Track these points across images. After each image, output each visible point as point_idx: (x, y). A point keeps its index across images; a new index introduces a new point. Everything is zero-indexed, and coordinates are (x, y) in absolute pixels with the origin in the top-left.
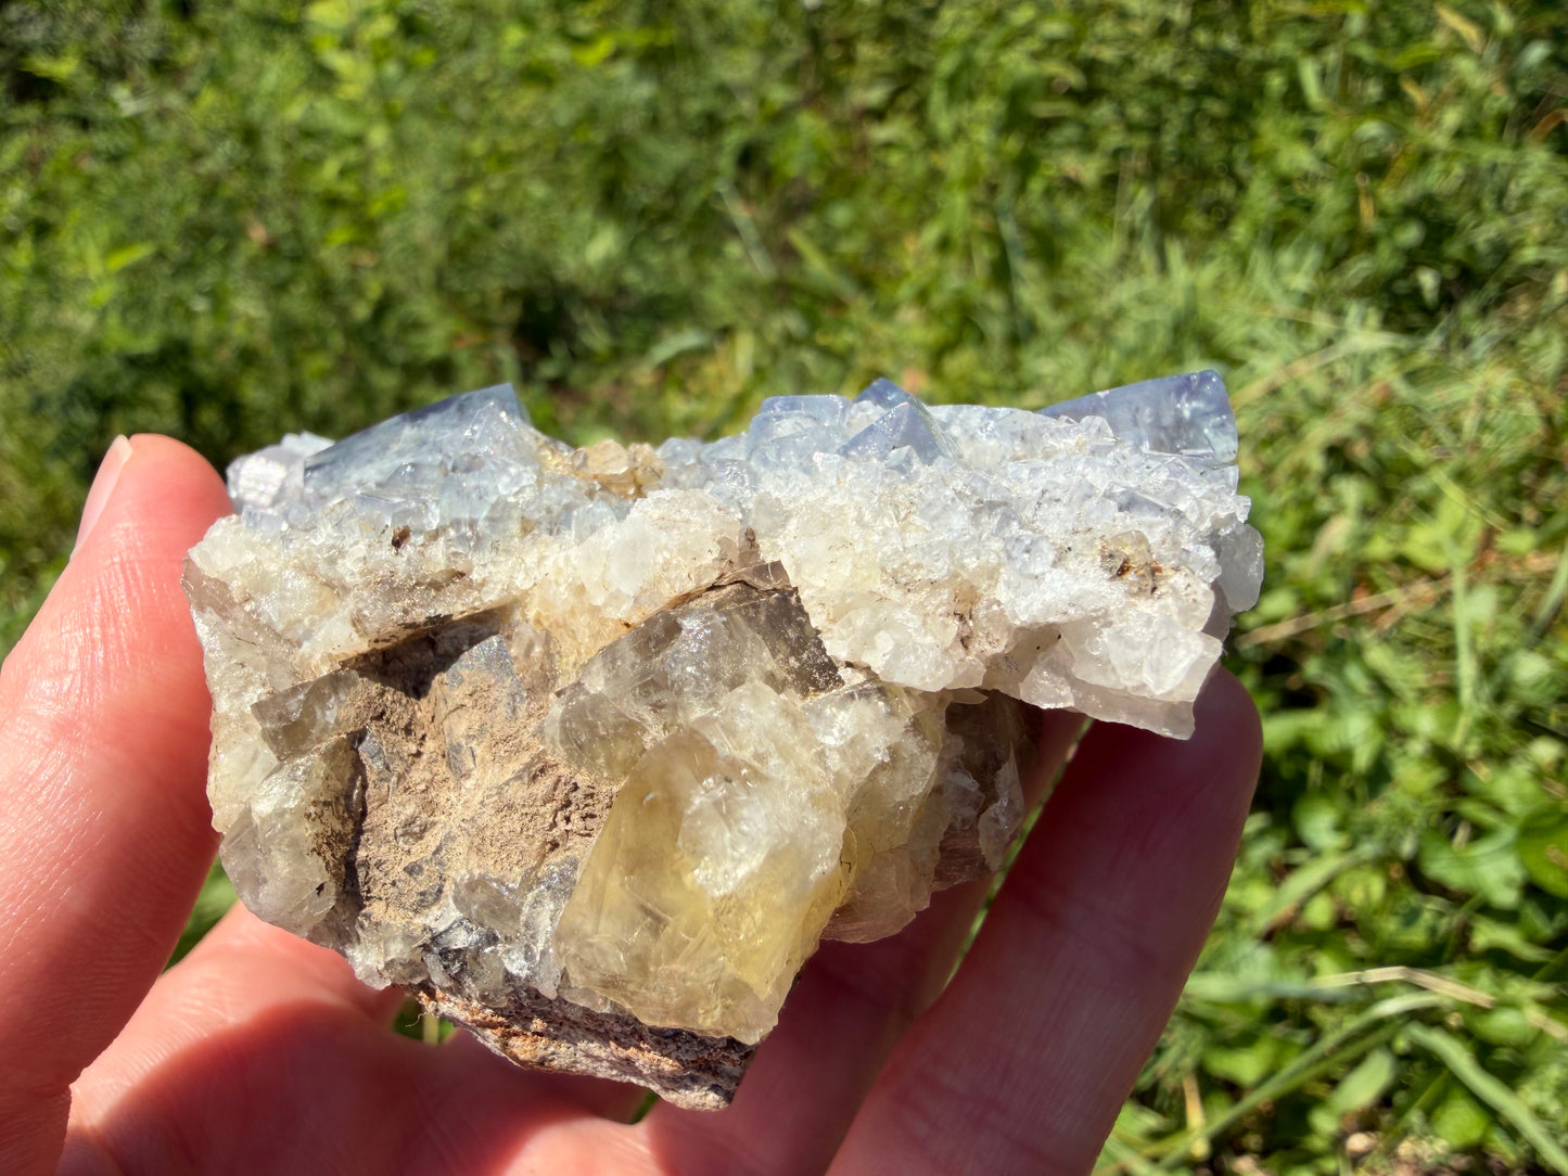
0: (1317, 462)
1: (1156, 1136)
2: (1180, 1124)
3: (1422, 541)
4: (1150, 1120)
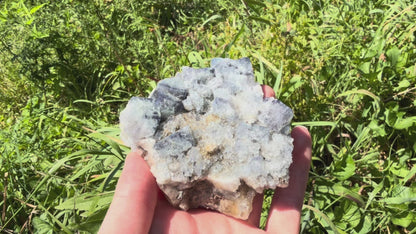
0: (412, 37)
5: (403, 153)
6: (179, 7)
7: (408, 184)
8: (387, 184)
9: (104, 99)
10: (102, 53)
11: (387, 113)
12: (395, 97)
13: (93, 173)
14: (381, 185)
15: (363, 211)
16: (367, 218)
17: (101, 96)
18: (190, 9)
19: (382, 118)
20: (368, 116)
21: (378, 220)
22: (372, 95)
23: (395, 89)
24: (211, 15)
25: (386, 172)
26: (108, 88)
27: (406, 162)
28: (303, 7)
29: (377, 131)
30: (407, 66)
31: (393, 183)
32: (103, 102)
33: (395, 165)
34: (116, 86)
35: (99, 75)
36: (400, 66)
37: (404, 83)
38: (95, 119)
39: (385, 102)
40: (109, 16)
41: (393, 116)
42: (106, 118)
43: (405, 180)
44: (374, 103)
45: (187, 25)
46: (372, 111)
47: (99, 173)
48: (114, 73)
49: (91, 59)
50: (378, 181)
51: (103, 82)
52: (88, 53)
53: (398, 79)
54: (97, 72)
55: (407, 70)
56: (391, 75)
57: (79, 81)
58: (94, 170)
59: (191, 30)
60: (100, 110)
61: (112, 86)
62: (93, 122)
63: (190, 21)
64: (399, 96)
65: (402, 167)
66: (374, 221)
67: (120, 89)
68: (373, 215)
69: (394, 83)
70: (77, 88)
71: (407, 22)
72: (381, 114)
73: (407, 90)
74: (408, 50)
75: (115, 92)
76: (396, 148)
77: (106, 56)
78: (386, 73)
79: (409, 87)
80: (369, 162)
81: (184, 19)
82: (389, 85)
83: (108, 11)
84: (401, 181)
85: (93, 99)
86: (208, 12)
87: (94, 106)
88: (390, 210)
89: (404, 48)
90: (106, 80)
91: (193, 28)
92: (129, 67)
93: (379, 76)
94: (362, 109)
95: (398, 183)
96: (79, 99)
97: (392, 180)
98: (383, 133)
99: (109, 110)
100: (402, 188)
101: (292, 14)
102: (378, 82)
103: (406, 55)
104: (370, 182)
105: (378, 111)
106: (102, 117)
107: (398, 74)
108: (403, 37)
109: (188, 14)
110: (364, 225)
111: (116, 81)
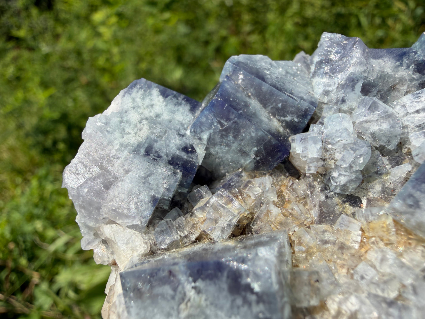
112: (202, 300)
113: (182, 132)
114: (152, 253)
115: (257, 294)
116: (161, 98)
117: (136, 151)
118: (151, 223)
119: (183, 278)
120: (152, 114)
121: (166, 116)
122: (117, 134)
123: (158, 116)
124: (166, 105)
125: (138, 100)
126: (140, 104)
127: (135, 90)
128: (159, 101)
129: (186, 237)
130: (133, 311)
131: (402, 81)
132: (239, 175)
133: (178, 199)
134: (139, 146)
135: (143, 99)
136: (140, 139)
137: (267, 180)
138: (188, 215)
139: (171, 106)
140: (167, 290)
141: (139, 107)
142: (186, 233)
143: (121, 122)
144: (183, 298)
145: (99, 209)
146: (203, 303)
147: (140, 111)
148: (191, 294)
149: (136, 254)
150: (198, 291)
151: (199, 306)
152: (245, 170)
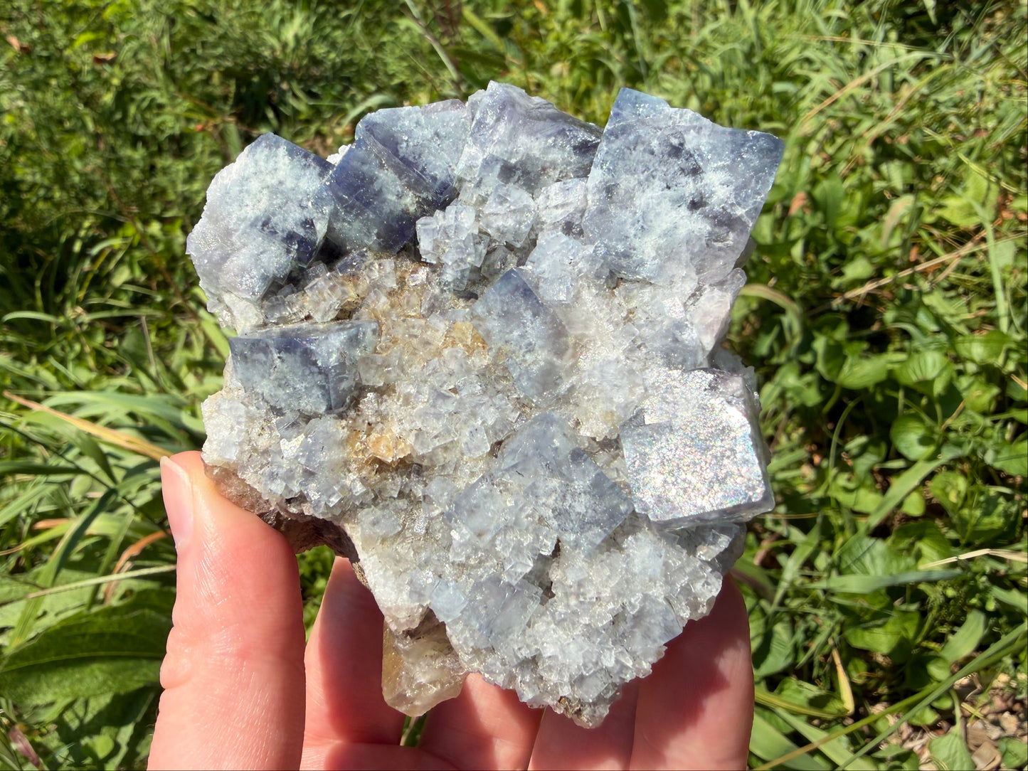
0: (868, 152)
1: (816, 702)
2: (833, 689)
3: (955, 209)
4: (812, 691)
5: (863, 449)
6: (290, 75)
7: (881, 532)
8: (829, 533)
9: (89, 309)
10: (88, 190)
11: (820, 344)
12: (837, 303)
13: (44, 516)
14: (814, 536)
15: (770, 609)
16: (780, 630)
17: (78, 303)
18: (317, 80)
19: (807, 358)
20: (772, 353)
21: (810, 634)
22: (780, 299)
23: (836, 283)
24: (369, 94)
25: (825, 501)
26: (99, 281)
27: (871, 471)
28: (600, 74)
29: (798, 392)
30: (862, 223)
31: (842, 528)
32: (87, 318)
33: (843, 480)
34: (121, 277)
35: (77, 247)
36: (845, 224)
37: (857, 269)
38: (63, 361)
39: (813, 317)
40: (108, 98)
41: (836, 354)
42: (91, 362)
43: (874, 521)
44: (786, 320)
45: (308, 122)
46: (781, 341)
47: (59, 514)
48: (116, 242)
49: (57, 205)
50: (805, 527)
51: (87, 265)
52: (49, 189)
53: (843, 257)
54: (71, 241)
55: (865, 234)
56: (825, 248)
57: (23, 262)
58: (43, 508)
59: (319, 133)
60: (77, 338)
61: (109, 276)
62: (56, 372)
63: (317, 112)
64: (847, 302)
65: (861, 485)
66: (800, 636)
67: (132, 282)
68: (794, 618)
69: (831, 266)
70: (15, 282)
71: (853, 114)
72: (806, 346)
73: (869, 287)
74: (862, 185)
75: (117, 293)
76: (845, 436)
77: (96, 198)
78: (814, 242)
79: (871, 279)
80: (781, 476)
81: (302, 105)
82: (820, 274)
83: (106, 83)
84: (863, 524)
85: (59, 310)
86: (363, 89)
87: (61, 330)
88: (843, 609)
89: (853, 180)
90: (94, 259)
91: (325, 129)
92: (155, 228)
93: (797, 251)
94: (756, 333)
95: (855, 530)
96: (20, 309)
97: (837, 521)
98: (812, 397)
99: (100, 338)
100: (868, 542)
101: (574, 92)
102: (792, 265)
103: (859, 196)
104: (782, 529)
105: (797, 341)
106: (80, 358)
107: (842, 247)
108: (845, 153)
109: (311, 95)
110: (775, 646)
111: (121, 262)
112: (284, 367)
113: (304, 203)
114: (265, 325)
115: (319, 368)
116: (287, 160)
117: (253, 225)
118: (265, 297)
119: (273, 350)
120: (275, 182)
121: (289, 184)
122: (235, 206)
123: (281, 183)
124: (292, 169)
125: (262, 163)
126: (263, 169)
127: (259, 149)
128: (284, 164)
129: (294, 314)
130: (240, 370)
131: (554, 165)
132: (362, 255)
133: (294, 274)
134: (257, 219)
135: (267, 161)
136: (258, 213)
137: (389, 264)
138: (300, 293)
139: (297, 171)
140: (261, 356)
141: (261, 172)
142: (295, 310)
143: (241, 192)
144: (272, 365)
145: (217, 278)
146: (285, 370)
147: (262, 177)
148: (278, 362)
149: (248, 324)
150: (283, 361)
151: (282, 372)
152: (370, 249)
